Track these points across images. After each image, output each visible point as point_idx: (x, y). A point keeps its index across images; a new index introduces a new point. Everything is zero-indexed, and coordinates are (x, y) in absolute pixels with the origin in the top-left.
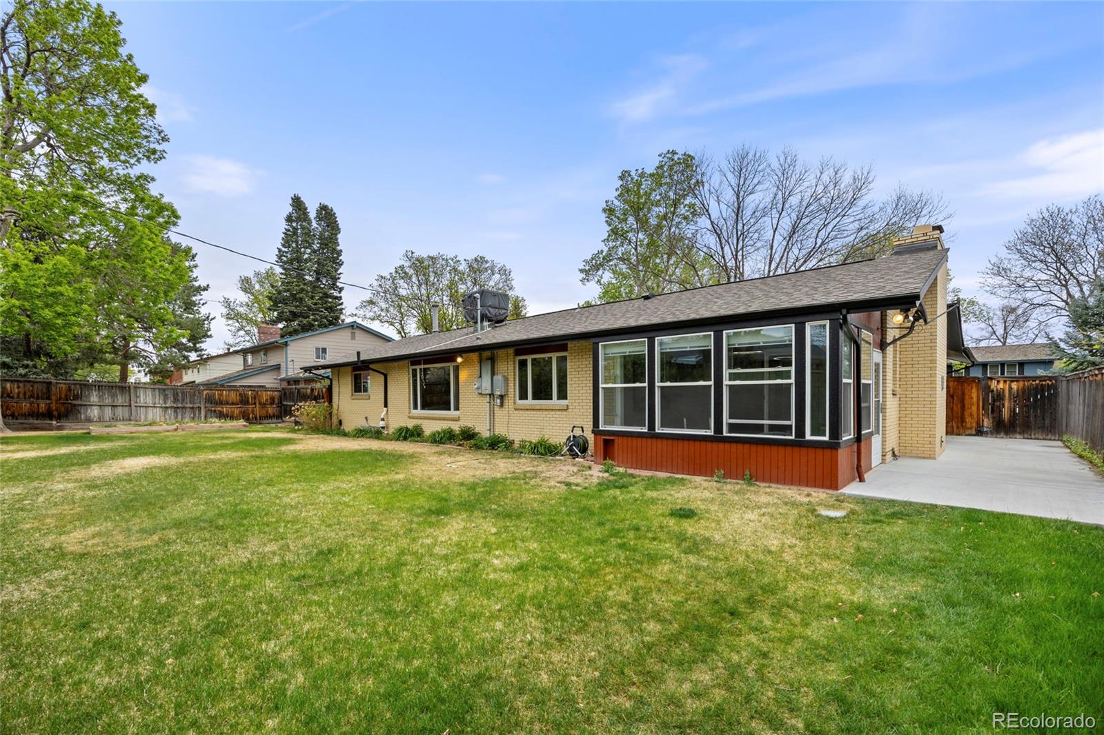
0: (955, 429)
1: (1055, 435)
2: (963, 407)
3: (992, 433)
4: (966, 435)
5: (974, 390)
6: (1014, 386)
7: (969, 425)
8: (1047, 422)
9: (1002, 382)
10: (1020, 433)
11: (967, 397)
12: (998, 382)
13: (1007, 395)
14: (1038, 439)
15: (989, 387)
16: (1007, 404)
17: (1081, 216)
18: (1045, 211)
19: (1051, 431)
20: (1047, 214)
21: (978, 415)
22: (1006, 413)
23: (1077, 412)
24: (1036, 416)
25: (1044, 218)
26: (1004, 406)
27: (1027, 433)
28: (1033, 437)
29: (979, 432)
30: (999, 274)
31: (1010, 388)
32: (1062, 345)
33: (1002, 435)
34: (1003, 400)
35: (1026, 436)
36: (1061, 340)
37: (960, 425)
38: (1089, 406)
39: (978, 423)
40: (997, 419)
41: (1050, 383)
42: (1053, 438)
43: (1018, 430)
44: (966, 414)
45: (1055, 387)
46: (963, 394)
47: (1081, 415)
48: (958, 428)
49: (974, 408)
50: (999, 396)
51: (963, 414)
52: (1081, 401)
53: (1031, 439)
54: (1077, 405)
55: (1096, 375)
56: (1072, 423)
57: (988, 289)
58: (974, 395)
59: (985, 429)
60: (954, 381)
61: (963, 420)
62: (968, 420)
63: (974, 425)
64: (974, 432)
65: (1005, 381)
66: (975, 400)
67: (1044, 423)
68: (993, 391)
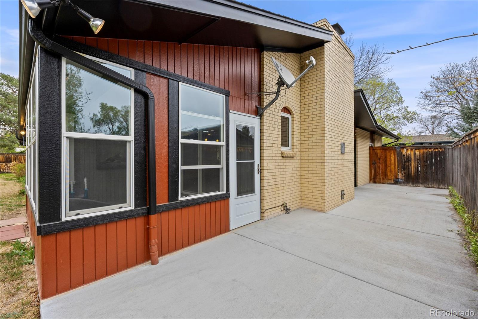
0: (381, 180)
1: (445, 185)
2: (386, 166)
3: (404, 183)
4: (388, 184)
5: (393, 155)
6: (417, 152)
7: (389, 178)
8: (439, 176)
9: (409, 150)
10: (421, 184)
11: (388, 159)
12: (407, 150)
13: (413, 158)
14: (433, 188)
15: (402, 153)
16: (413, 164)
17: (468, 68)
18: (449, 65)
19: (442, 182)
20: (450, 67)
21: (395, 171)
22: (412, 170)
23: (457, 171)
24: (432, 172)
25: (448, 69)
26: (411, 165)
27: (426, 184)
28: (430, 186)
29: (396, 182)
30: (427, 99)
31: (415, 154)
32: (456, 130)
33: (410, 184)
34: (411, 161)
35: (425, 185)
36: (455, 128)
37: (384, 177)
38: (463, 167)
39: (395, 176)
40: (407, 173)
41: (441, 150)
42: (443, 187)
43: (420, 181)
44: (388, 170)
45: (444, 153)
46: (386, 157)
47: (459, 173)
48: (383, 179)
49: (393, 167)
50: (408, 159)
51: (386, 170)
52: (459, 162)
53: (429, 187)
54: (457, 166)
55: (467, 141)
56: (454, 179)
57: (421, 106)
58: (393, 158)
59: (400, 180)
60: (380, 149)
61: (386, 175)
62: (389, 174)
63: (393, 177)
64: (393, 182)
65: (412, 149)
66: (393, 161)
67: (437, 177)
68: (404, 156)
